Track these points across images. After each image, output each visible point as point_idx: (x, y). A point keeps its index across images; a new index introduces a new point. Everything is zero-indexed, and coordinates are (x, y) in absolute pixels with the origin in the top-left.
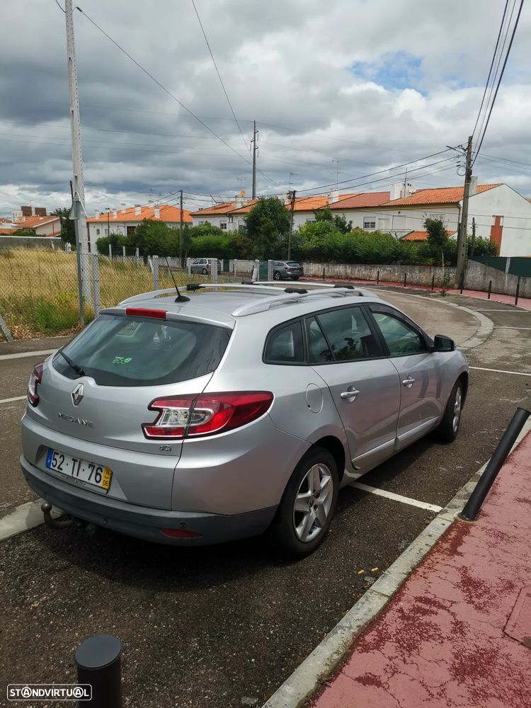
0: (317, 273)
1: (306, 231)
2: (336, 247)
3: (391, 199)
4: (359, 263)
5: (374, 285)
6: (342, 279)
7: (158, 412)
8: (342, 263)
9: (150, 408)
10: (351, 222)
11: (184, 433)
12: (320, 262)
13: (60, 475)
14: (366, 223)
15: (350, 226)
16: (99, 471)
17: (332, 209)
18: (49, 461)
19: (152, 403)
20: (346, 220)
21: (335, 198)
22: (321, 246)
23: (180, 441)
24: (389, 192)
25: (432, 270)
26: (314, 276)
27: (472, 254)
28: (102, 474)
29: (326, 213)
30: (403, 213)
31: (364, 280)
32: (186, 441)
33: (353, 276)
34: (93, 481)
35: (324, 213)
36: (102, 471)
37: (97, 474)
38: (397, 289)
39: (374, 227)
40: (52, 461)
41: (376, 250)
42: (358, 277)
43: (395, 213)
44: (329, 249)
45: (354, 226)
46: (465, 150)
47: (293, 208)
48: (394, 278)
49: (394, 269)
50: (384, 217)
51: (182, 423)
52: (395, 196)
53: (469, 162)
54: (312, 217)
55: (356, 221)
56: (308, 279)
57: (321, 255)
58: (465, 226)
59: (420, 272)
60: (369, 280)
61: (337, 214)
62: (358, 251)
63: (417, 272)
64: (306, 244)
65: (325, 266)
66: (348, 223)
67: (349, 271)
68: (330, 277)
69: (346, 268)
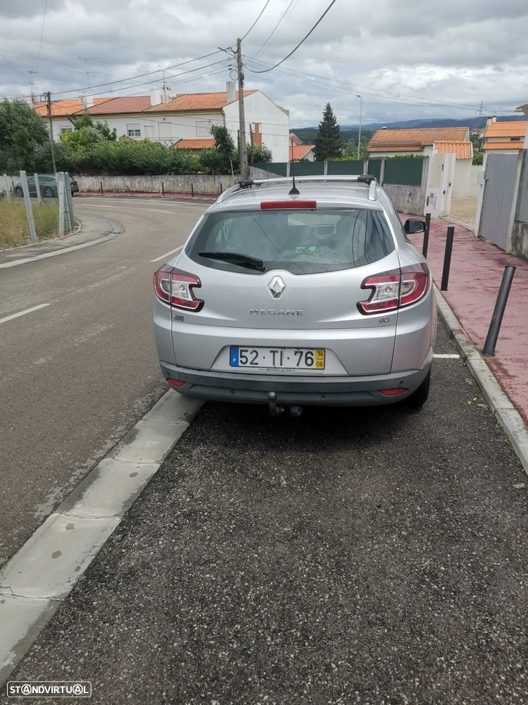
0: (92, 188)
1: (69, 141)
2: (109, 157)
3: (153, 104)
4: (138, 175)
5: (160, 197)
6: (122, 192)
7: (371, 290)
8: (120, 175)
9: (363, 287)
10: (115, 130)
11: (397, 304)
12: (92, 175)
13: (257, 369)
14: (130, 131)
15: (114, 134)
16: (309, 355)
17: (91, 115)
18: (234, 360)
19: (364, 281)
20: (109, 127)
21: (90, 102)
22: (91, 157)
23: (396, 312)
24: (149, 97)
25: (216, 178)
26: (89, 191)
27: (252, 161)
28: (314, 357)
29: (85, 119)
30: (169, 119)
31: (146, 192)
32: (400, 310)
33: (134, 189)
34: (303, 364)
35: (82, 119)
36: (312, 355)
37: (307, 358)
38: (186, 199)
39: (139, 134)
40: (240, 359)
41: (154, 161)
42: (139, 190)
43: (160, 119)
44: (103, 160)
45: (119, 134)
46: (235, 53)
47: (50, 113)
48: (178, 189)
49: (177, 180)
50: (148, 123)
51: (393, 296)
52: (156, 101)
53: (240, 66)
54: (68, 124)
55: (120, 128)
56: (84, 194)
57: (94, 167)
58: (244, 133)
59: (204, 181)
60: (152, 192)
61: (98, 120)
62: (135, 161)
63: (201, 181)
64: (73, 155)
65: (100, 179)
66: (112, 131)
67: (128, 183)
68: (109, 191)
69: (124, 179)
